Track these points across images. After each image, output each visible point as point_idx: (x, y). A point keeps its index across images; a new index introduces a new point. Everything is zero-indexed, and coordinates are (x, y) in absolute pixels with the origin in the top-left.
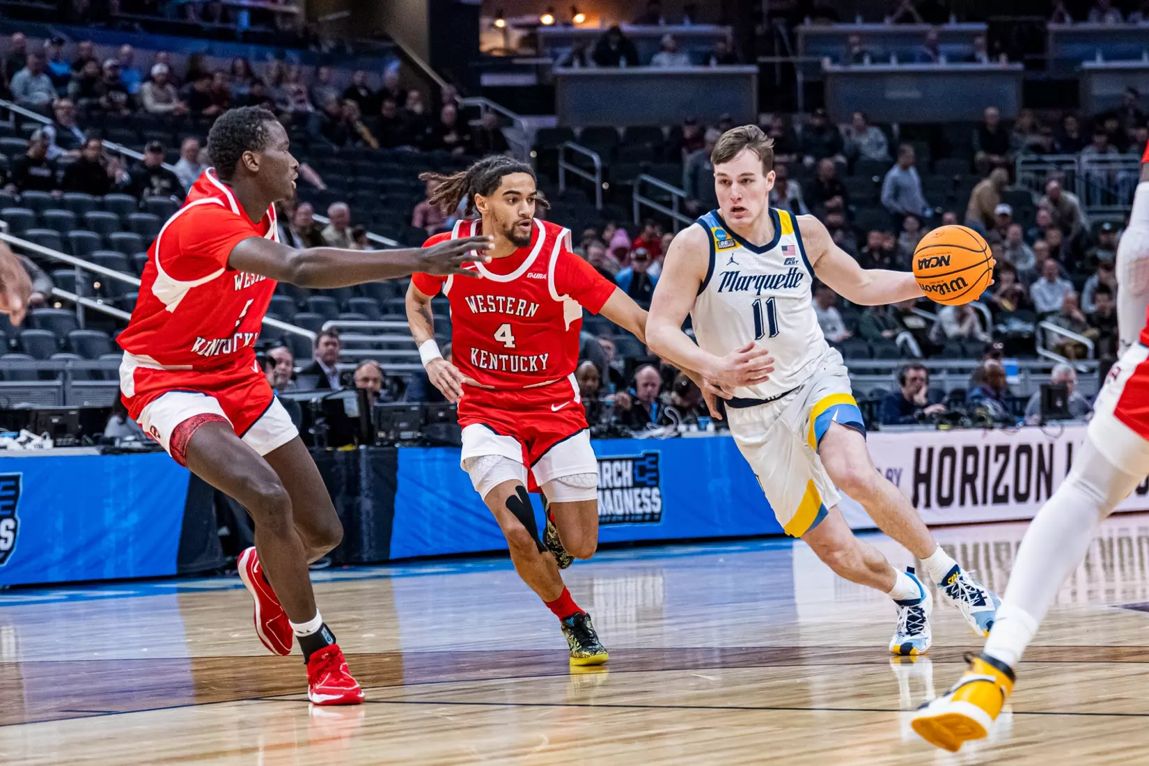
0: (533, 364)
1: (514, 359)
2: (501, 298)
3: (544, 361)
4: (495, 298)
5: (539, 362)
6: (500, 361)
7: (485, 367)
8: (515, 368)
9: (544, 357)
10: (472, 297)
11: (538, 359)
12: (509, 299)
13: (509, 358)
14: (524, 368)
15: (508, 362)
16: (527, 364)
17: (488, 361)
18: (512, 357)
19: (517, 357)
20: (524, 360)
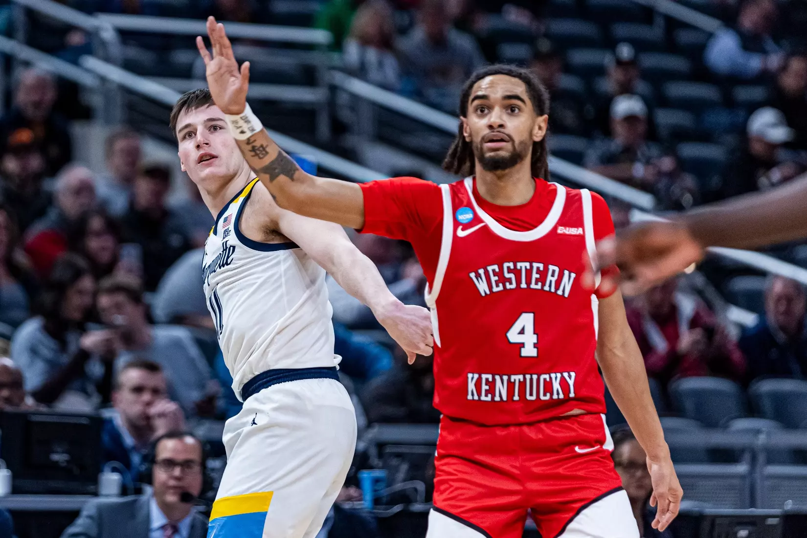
0: (556, 386)
1: (531, 380)
2: (523, 265)
3: (571, 382)
4: (515, 266)
5: (564, 383)
6: (511, 385)
7: (489, 398)
8: (531, 394)
9: (570, 377)
10: (481, 271)
11: (563, 379)
12: (535, 265)
13: (525, 379)
14: (545, 395)
15: (522, 384)
16: (548, 387)
17: (491, 391)
18: (528, 377)
19: (535, 377)
20: (545, 380)
